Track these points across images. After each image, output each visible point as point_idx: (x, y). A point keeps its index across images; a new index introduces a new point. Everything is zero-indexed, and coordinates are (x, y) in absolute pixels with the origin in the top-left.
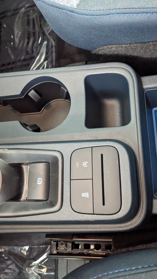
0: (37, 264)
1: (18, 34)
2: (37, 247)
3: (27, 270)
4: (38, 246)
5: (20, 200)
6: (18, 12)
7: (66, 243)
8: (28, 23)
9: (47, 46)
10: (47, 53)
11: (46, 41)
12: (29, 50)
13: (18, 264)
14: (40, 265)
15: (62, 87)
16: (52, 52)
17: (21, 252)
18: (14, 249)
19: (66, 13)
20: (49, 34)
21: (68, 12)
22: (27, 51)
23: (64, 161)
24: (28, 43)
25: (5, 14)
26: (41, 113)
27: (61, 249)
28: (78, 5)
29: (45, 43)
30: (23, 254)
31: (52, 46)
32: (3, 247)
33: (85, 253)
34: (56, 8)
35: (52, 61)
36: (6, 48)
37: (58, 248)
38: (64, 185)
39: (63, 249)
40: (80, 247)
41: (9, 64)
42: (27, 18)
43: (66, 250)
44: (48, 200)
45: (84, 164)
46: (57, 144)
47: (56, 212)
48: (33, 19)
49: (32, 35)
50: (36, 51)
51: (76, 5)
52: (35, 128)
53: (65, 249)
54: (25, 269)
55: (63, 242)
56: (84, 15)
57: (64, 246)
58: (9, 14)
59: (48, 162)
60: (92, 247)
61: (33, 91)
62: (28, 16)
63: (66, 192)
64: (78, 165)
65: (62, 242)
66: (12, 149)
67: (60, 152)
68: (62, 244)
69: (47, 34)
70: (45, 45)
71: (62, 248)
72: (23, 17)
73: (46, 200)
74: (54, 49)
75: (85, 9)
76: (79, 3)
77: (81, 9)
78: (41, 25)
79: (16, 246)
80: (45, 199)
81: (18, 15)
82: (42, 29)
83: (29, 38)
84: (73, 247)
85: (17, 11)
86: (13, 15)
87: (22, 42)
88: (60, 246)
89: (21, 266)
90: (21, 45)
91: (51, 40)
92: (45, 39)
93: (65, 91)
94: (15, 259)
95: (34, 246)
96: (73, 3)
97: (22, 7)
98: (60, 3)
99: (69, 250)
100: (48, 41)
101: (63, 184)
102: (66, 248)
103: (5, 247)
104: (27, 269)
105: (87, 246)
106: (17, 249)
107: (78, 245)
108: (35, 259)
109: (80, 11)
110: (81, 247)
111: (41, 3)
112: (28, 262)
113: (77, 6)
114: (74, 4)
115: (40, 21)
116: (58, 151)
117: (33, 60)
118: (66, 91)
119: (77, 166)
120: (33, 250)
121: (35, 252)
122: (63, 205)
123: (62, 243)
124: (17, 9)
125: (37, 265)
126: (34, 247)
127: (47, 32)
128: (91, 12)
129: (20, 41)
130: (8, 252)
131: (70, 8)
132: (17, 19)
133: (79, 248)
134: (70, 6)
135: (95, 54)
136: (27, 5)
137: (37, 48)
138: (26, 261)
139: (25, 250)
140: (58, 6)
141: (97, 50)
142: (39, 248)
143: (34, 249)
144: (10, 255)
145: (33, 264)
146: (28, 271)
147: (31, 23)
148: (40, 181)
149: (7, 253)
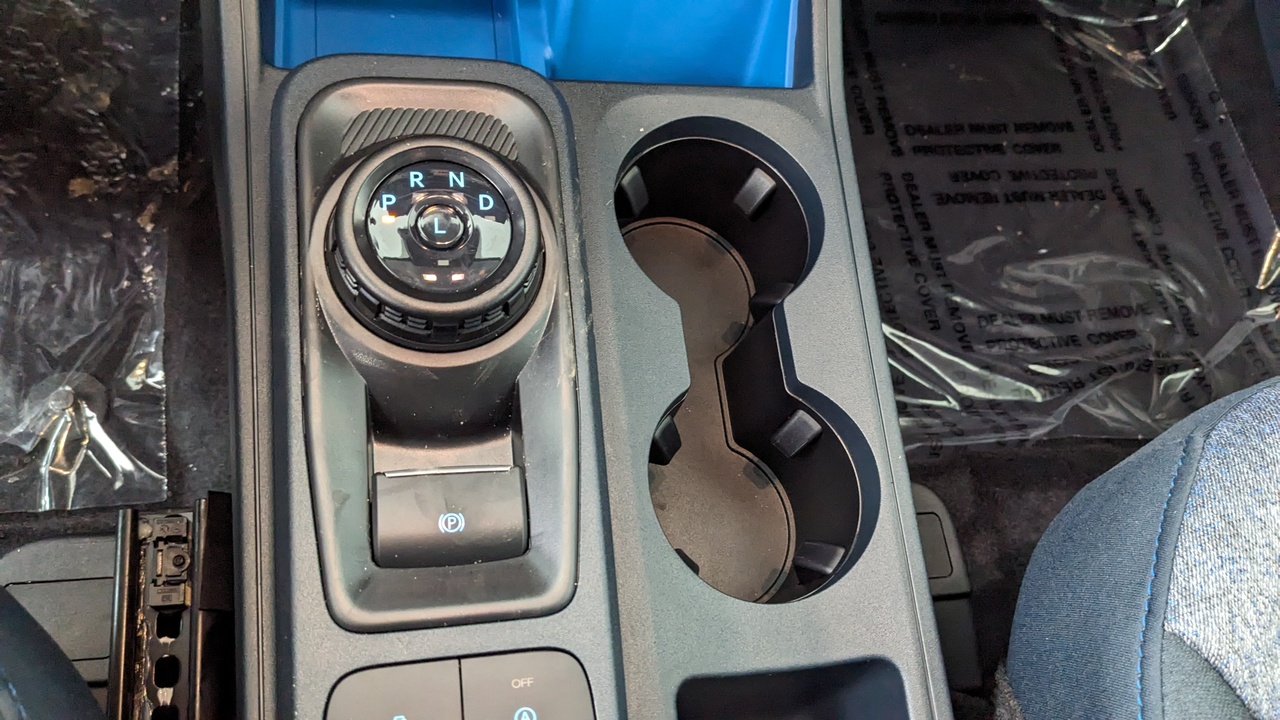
0: (88, 432)
1: (1065, 272)
2: (160, 424)
3: (61, 389)
4: (164, 429)
5: (373, 439)
6: (1156, 266)
7: (184, 576)
8: (1114, 313)
9: (1025, 406)
10: (993, 405)
11: (1044, 396)
12: (999, 326)
13: (88, 350)
14: (85, 442)
15: (841, 551)
16: (998, 429)
17: (140, 357)
18: (153, 328)
19: (1141, 584)
20: (1076, 409)
21: (1149, 592)
22: (991, 318)
23: (533, 621)
24: (1030, 319)
25: (1141, 210)
26: (730, 448)
27: (160, 558)
28: (1179, 639)
29: (1038, 396)
30: (131, 368)
31: (1022, 427)
32: (163, 281)
33: (141, 664)
34: (1159, 540)
35: (961, 434)
36: (999, 228)
37: (161, 544)
38: (436, 631)
39: (160, 568)
40: (165, 640)
41: (930, 243)
42: (1134, 305)
43: (154, 582)
44: (377, 565)
45: (525, 714)
46: (606, 581)
47: (329, 606)
48: (1132, 333)
49: (1065, 331)
50: (998, 357)
51: (1177, 632)
52: (665, 449)
53: (160, 576)
54: (68, 384)
55: (186, 566)
56: (1142, 668)
57: (172, 570)
58: (1142, 227)
59: (527, 548)
60: (165, 695)
61: (816, 427)
62: (1143, 310)
63: (410, 642)
64: (521, 683)
65: (188, 561)
66: (576, 394)
67: (571, 601)
68: (178, 562)
69: (1077, 400)
70: (1028, 392)
71: (162, 563)
72: (1139, 286)
73: (373, 559)
74: (1012, 436)
75: (1166, 670)
76: (1188, 643)
77: (1162, 651)
78: (1111, 370)
79: (167, 337)
80: (378, 553)
81: (1144, 266)
82: (1094, 378)
83: (1048, 320)
84: (166, 612)
85: (1160, 263)
86: (1142, 244)
87: (1033, 293)
88: (173, 555)
89: (78, 364)
90: (1017, 288)
91: (1052, 422)
92: (1052, 393)
93: (827, 564)
94: (107, 336)
95: (167, 413)
96: (1186, 618)
97: (1177, 281)
98: (1179, 560)
99: (154, 597)
100: (1045, 409)
101: (443, 627)
102: (160, 581)
103: (162, 288)
104: (68, 388)
105: (167, 671)
106: (153, 341)
107: (174, 632)
108: (109, 420)
109: (1154, 648)
110: (165, 644)
111: (1176, 467)
112: (97, 389)
113: (1175, 635)
114: (1181, 621)
115: (1129, 365)
116: (576, 587)
117: (958, 347)
118: (830, 570)
119: (516, 684)
120: (149, 408)
121: (141, 416)
122: (358, 636)
123: (184, 563)
124: (1166, 259)
125: (83, 432)
126: (161, 412)
127: (1085, 401)
128: (1154, 698)
129: (1031, 284)
130: (138, 302)
131: (1163, 605)
132: (1124, 262)
133: (160, 635)
134: (1172, 603)
135: (995, 685)
136: (1190, 303)
137: (1011, 358)
138: (101, 380)
139: (148, 374)
140: (1169, 550)
141: (1011, 702)
142: (158, 436)
143: (151, 414)
144: (127, 312)
145: (88, 413)
146: (59, 393)
147: (1114, 325)
148: (450, 523)
149: (134, 300)
